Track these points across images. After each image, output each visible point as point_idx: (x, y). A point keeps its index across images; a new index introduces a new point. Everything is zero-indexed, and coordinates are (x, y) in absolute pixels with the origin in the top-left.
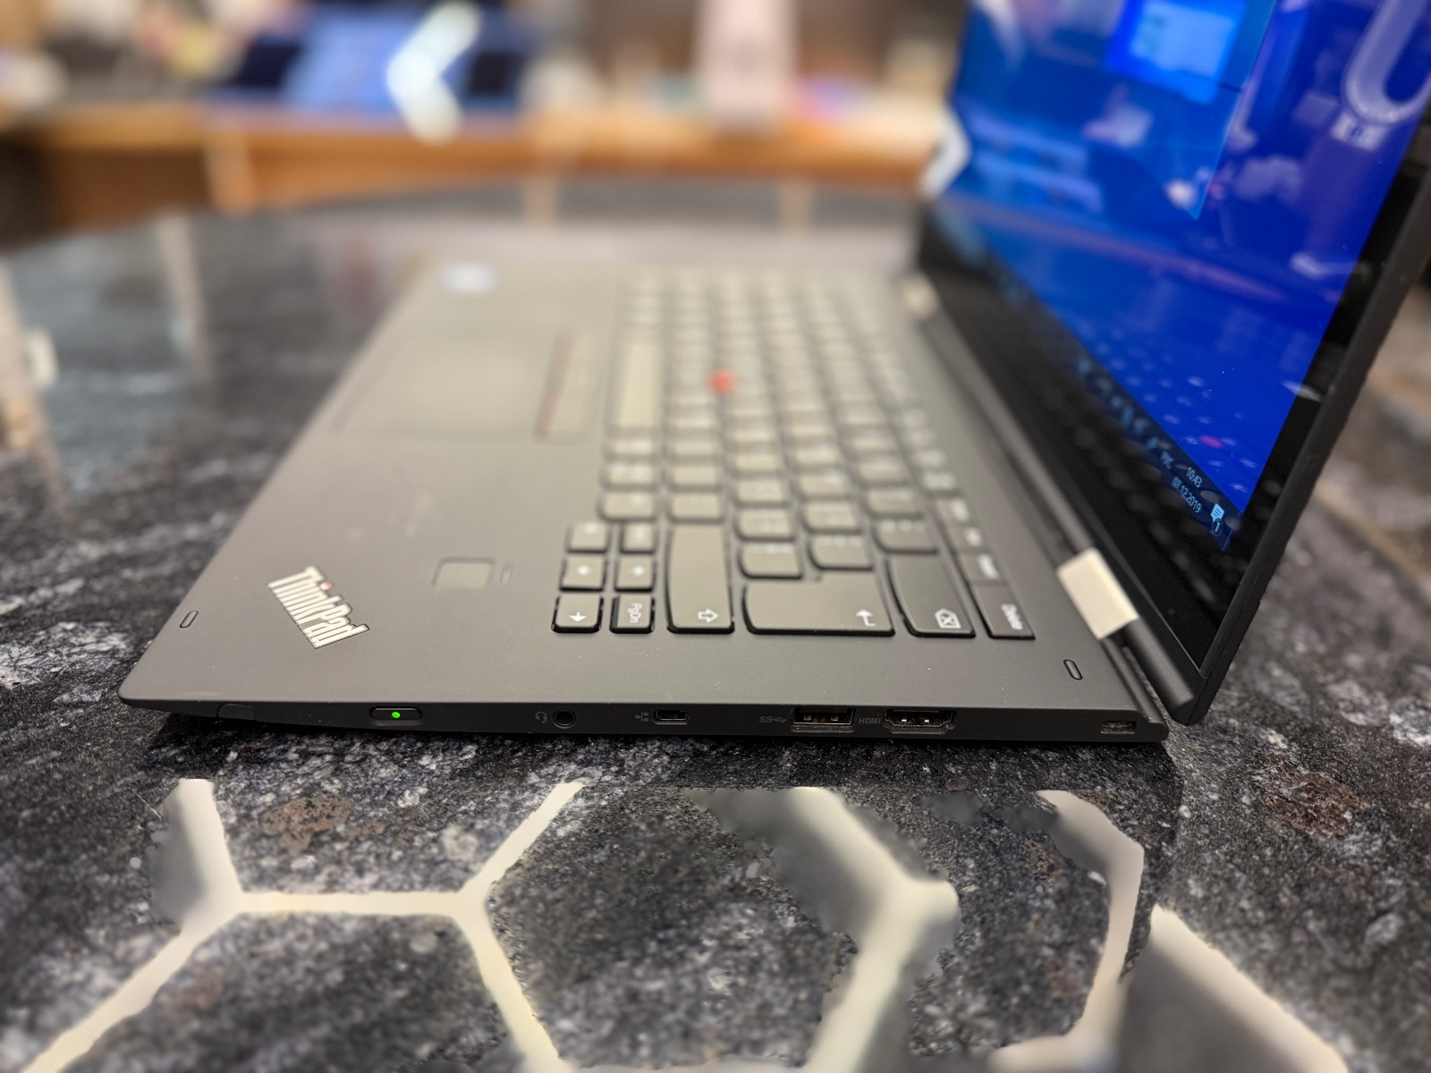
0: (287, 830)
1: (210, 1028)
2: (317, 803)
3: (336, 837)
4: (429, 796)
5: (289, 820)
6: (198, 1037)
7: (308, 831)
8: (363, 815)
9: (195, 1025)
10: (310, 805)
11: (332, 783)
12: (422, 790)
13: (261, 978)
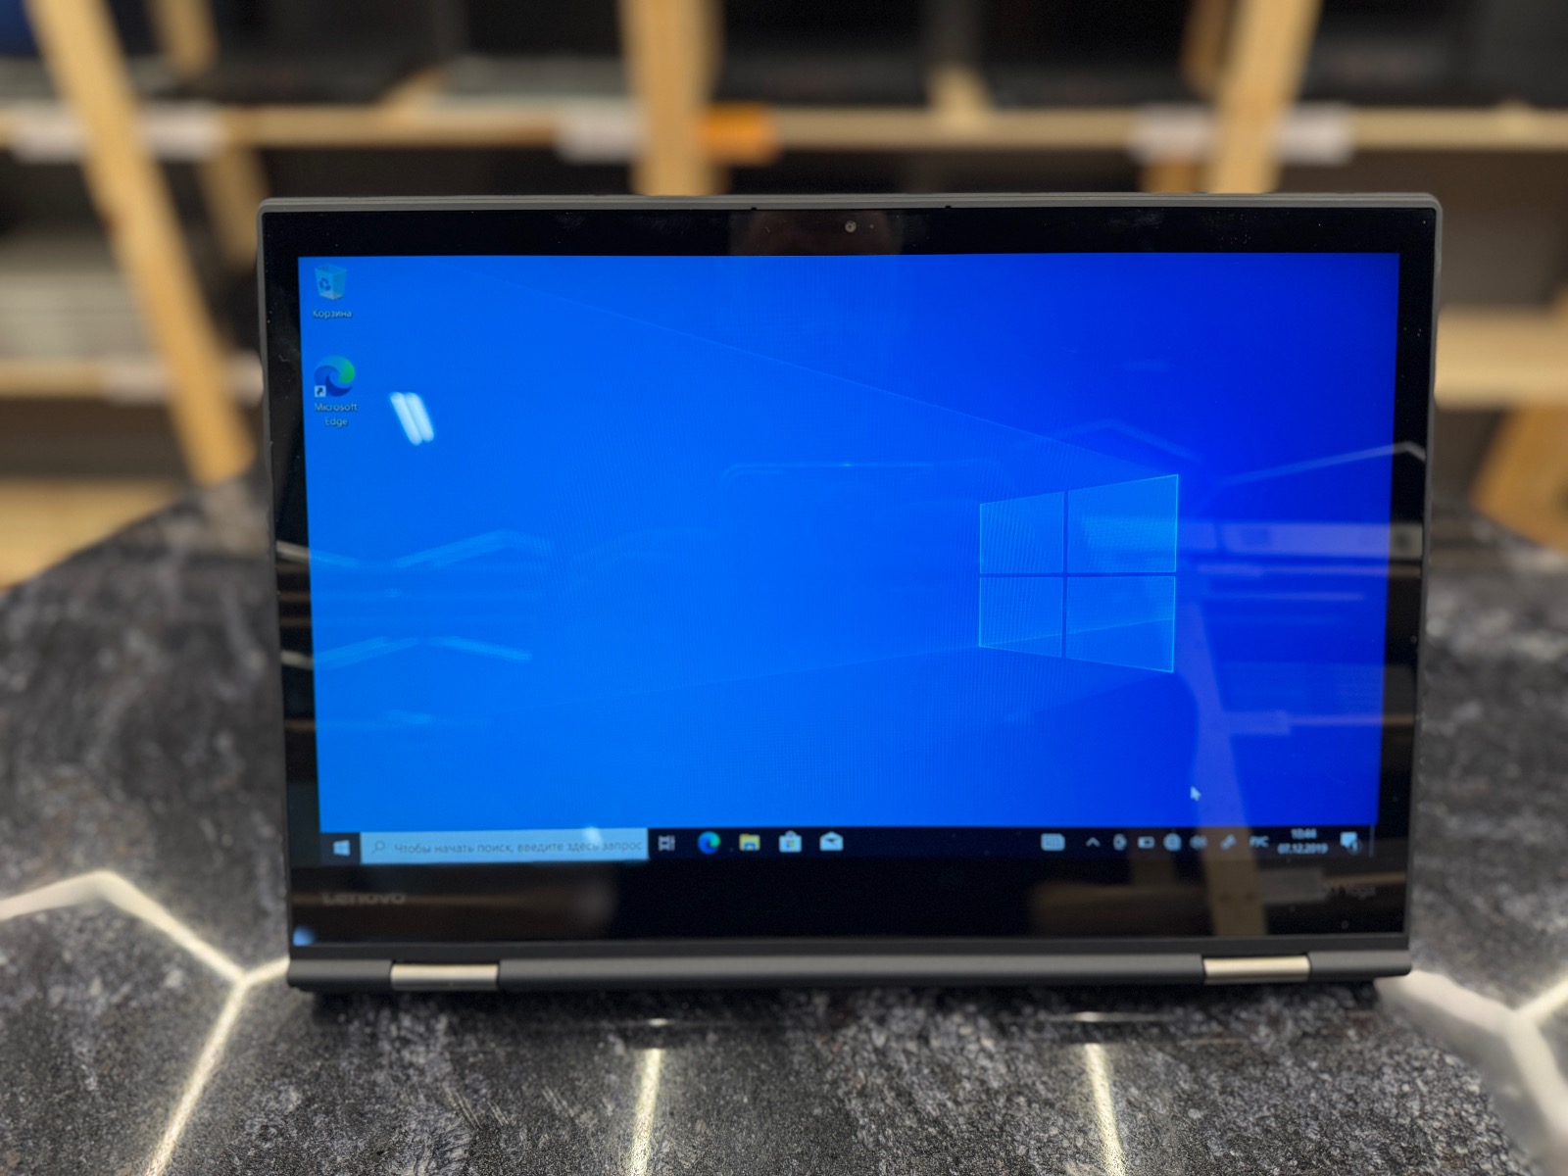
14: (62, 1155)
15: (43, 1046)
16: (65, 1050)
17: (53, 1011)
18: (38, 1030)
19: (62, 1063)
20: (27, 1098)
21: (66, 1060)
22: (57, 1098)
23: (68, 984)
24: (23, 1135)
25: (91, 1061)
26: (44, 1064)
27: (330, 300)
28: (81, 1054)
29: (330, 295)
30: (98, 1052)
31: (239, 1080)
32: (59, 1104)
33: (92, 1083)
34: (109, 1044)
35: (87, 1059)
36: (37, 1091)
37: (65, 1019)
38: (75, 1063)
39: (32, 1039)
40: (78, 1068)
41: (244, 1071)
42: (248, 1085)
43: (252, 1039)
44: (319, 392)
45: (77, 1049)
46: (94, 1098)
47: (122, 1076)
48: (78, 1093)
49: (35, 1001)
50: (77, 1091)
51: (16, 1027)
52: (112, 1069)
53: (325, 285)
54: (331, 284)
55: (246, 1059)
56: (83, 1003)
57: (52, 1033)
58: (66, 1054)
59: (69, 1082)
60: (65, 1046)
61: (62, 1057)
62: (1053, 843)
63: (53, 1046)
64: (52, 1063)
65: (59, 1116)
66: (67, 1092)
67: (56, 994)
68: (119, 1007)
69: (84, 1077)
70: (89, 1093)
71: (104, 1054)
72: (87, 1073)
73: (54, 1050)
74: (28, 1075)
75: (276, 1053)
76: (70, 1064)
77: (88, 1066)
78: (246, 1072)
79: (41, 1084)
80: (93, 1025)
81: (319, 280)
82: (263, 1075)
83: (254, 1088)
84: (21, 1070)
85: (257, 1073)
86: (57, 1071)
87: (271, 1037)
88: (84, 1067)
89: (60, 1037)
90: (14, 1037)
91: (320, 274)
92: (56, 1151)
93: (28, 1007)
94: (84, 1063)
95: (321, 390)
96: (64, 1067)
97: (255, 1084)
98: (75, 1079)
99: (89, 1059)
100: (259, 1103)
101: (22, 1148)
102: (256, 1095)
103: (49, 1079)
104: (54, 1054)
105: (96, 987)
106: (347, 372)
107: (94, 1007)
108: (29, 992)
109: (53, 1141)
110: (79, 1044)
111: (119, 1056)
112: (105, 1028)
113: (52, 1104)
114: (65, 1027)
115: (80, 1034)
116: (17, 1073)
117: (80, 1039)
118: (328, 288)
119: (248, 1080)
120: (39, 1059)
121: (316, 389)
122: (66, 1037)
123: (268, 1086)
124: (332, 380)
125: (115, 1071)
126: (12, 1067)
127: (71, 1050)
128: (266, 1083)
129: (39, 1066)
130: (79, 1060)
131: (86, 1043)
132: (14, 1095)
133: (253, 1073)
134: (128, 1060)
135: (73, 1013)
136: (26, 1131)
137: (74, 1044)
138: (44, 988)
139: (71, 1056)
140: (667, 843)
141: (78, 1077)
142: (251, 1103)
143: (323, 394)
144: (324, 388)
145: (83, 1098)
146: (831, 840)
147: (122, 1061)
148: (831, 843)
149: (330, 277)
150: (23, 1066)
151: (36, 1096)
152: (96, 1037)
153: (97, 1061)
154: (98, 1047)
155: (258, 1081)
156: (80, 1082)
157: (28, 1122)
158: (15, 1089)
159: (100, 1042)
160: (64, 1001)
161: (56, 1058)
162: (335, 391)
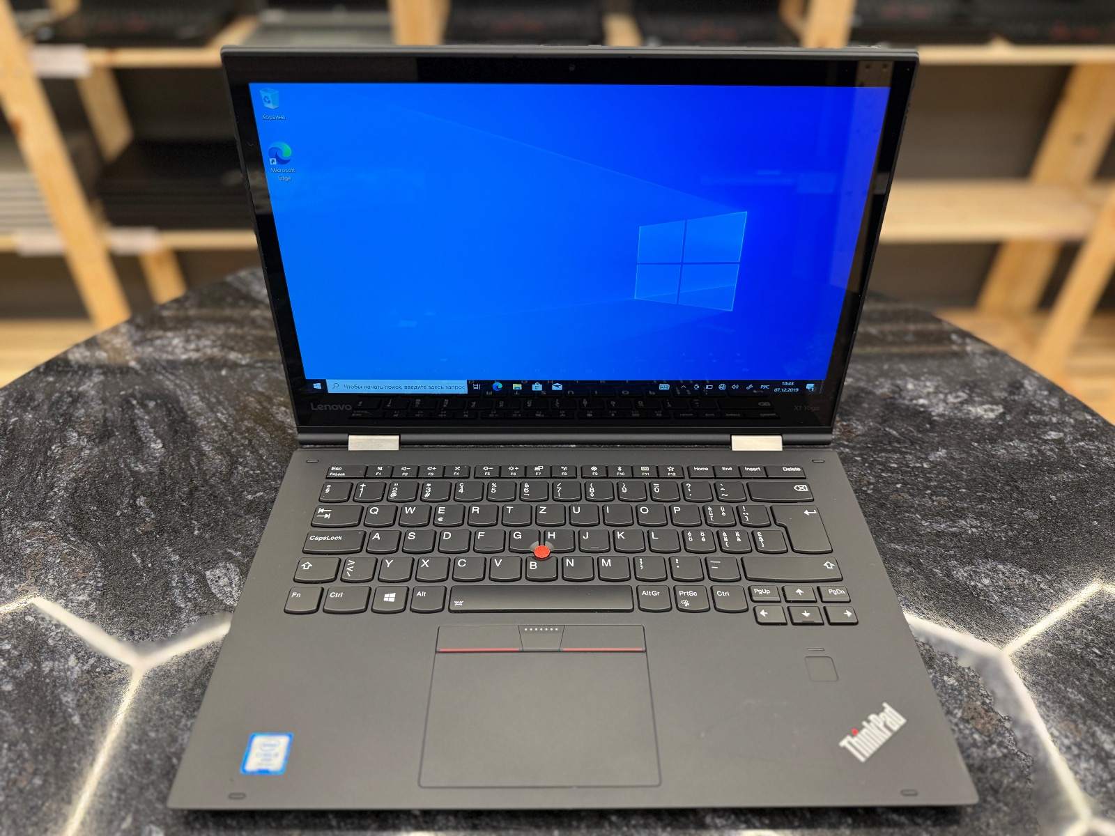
0: (989, 723)
1: (1080, 721)
2: (970, 715)
3: (984, 703)
4: (948, 675)
5: (984, 724)
6: (1084, 724)
7: (986, 715)
8: (968, 696)
9: (1081, 726)
10: (973, 718)
11: (957, 714)
12: (946, 678)
13: (1054, 711)
14: (62, 764)
15: (42, 698)
16: (57, 700)
17: (45, 677)
18: (37, 689)
19: (56, 708)
20: (35, 730)
21: (58, 707)
22: (54, 729)
23: (53, 660)
24: (35, 753)
25: (74, 706)
26: (43, 710)
27: (271, 109)
28: (67, 702)
29: (270, 106)
30: (78, 700)
31: (172, 713)
32: (57, 733)
33: (76, 719)
34: (85, 695)
35: (71, 705)
36: (41, 726)
37: (54, 681)
38: (64, 708)
39: (34, 694)
40: (66, 710)
41: (175, 707)
42: (178, 716)
43: (178, 687)
44: (273, 162)
45: (64, 699)
46: (79, 729)
47: (96, 714)
48: (68, 726)
49: (33, 671)
50: (67, 724)
51: (22, 688)
52: (88, 710)
53: (267, 100)
54: (270, 99)
55: (175, 700)
56: (65, 671)
57: (47, 691)
58: (58, 703)
59: (61, 720)
60: (57, 698)
61: (55, 705)
62: (664, 387)
63: (48, 698)
64: (49, 708)
65: (57, 741)
66: (61, 726)
67: (47, 666)
68: (88, 672)
69: (71, 716)
70: (75, 726)
71: (82, 701)
72: (72, 713)
73: (49, 700)
74: (34, 717)
75: (194, 695)
76: (61, 708)
77: (73, 709)
78: (175, 708)
79: (43, 722)
80: (73, 684)
81: (263, 97)
82: (187, 709)
83: (181, 717)
84: (29, 714)
85: (183, 708)
86: (52, 714)
87: (190, 685)
88: (70, 710)
89: (52, 693)
90: (22, 694)
91: (263, 94)
92: (58, 762)
93: (28, 675)
94: (70, 708)
95: (273, 161)
96: (57, 710)
97: (182, 714)
98: (65, 718)
99: (72, 705)
100: (186, 725)
101: (36, 761)
102: (183, 721)
103: (48, 718)
104: (49, 703)
105: (72, 661)
106: (287, 151)
107: (72, 673)
108: (28, 666)
109: (55, 755)
110: (65, 696)
111: (92, 702)
112: (81, 686)
113: (51, 734)
114: (55, 686)
115: (65, 690)
116: (26, 716)
117: (65, 693)
118: (269, 102)
119: (177, 712)
120: (39, 707)
121: (271, 160)
122: (56, 692)
123: (191, 715)
124: (278, 154)
125: (90, 712)
126: (22, 713)
127: (60, 700)
128: (189, 713)
129: (40, 711)
130: (66, 706)
131: (69, 695)
132: (26, 730)
133: (180, 708)
134: (98, 704)
135: (59, 678)
136: (36, 750)
137: (62, 696)
138: (39, 664)
139: (61, 704)
140: (477, 387)
141: (67, 717)
142: (181, 725)
143: (275, 163)
144: (275, 160)
145: (72, 729)
146: (557, 386)
147: (94, 705)
148: (557, 387)
149: (269, 95)
150: (30, 711)
151: (41, 730)
152: (76, 691)
153: (79, 706)
154: (78, 698)
155: (184, 712)
156: (69, 719)
157: (38, 744)
158: (26, 726)
159: (79, 694)
160: (52, 670)
161: (51, 705)
162: (282, 162)
